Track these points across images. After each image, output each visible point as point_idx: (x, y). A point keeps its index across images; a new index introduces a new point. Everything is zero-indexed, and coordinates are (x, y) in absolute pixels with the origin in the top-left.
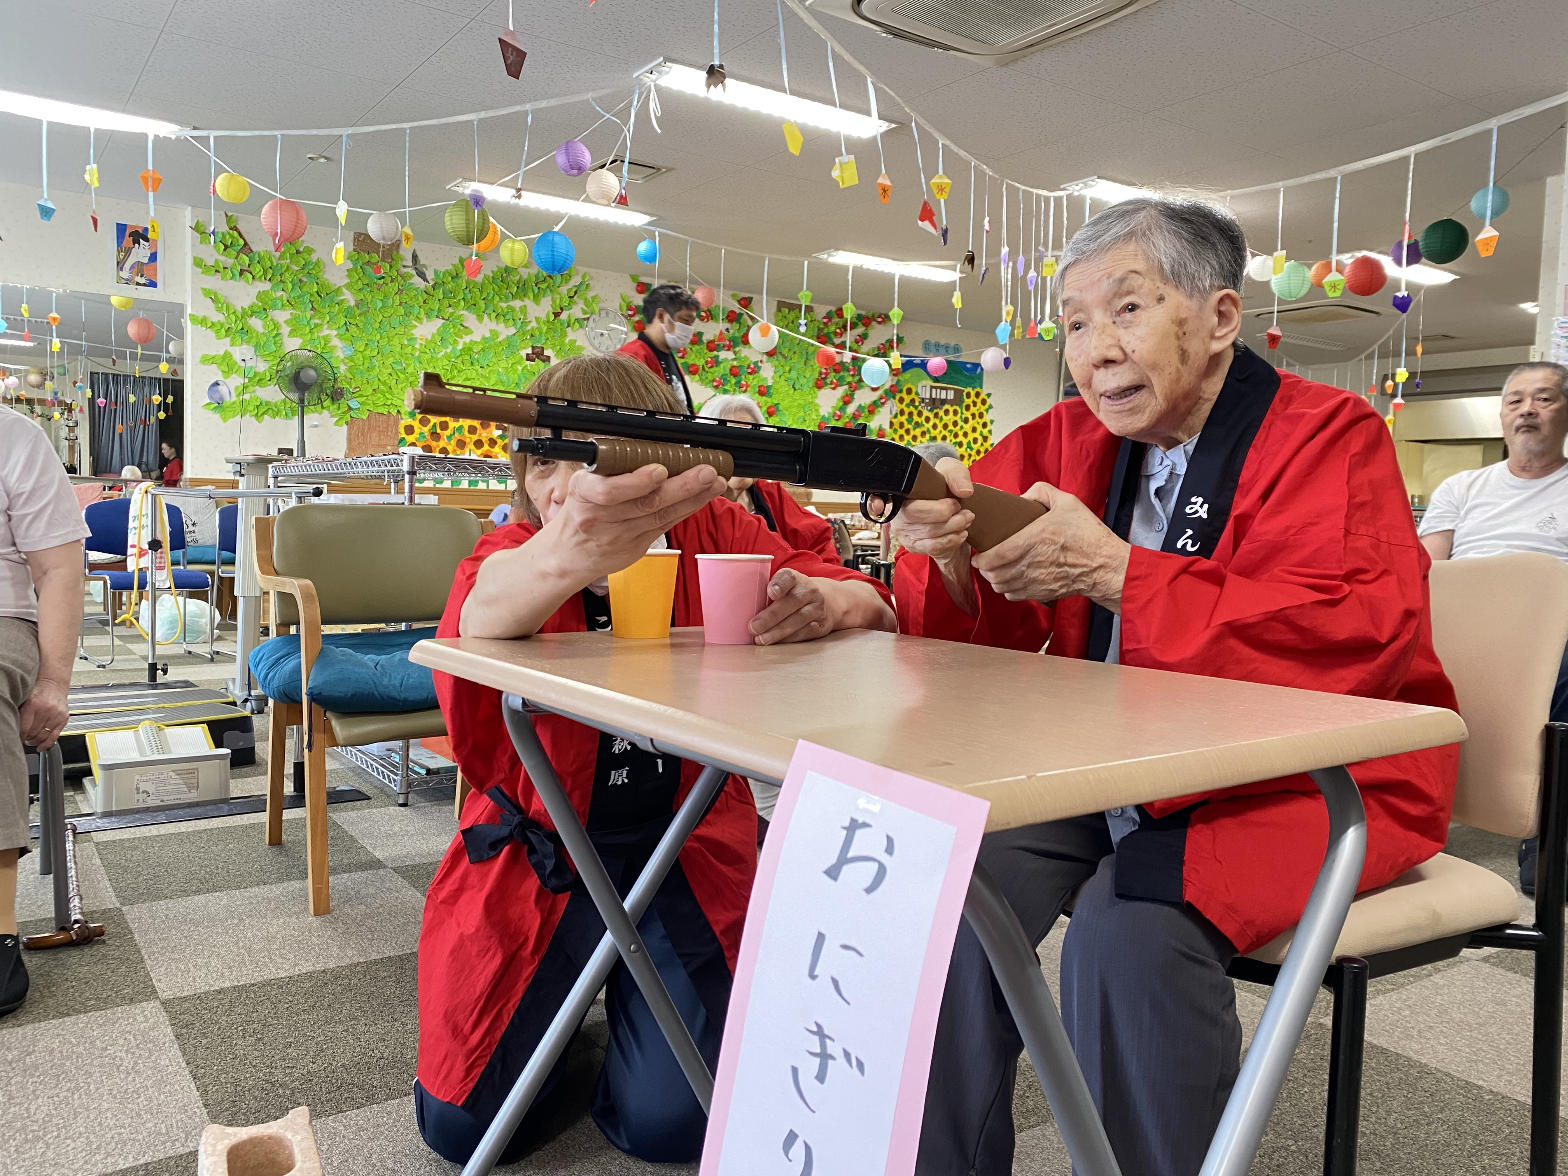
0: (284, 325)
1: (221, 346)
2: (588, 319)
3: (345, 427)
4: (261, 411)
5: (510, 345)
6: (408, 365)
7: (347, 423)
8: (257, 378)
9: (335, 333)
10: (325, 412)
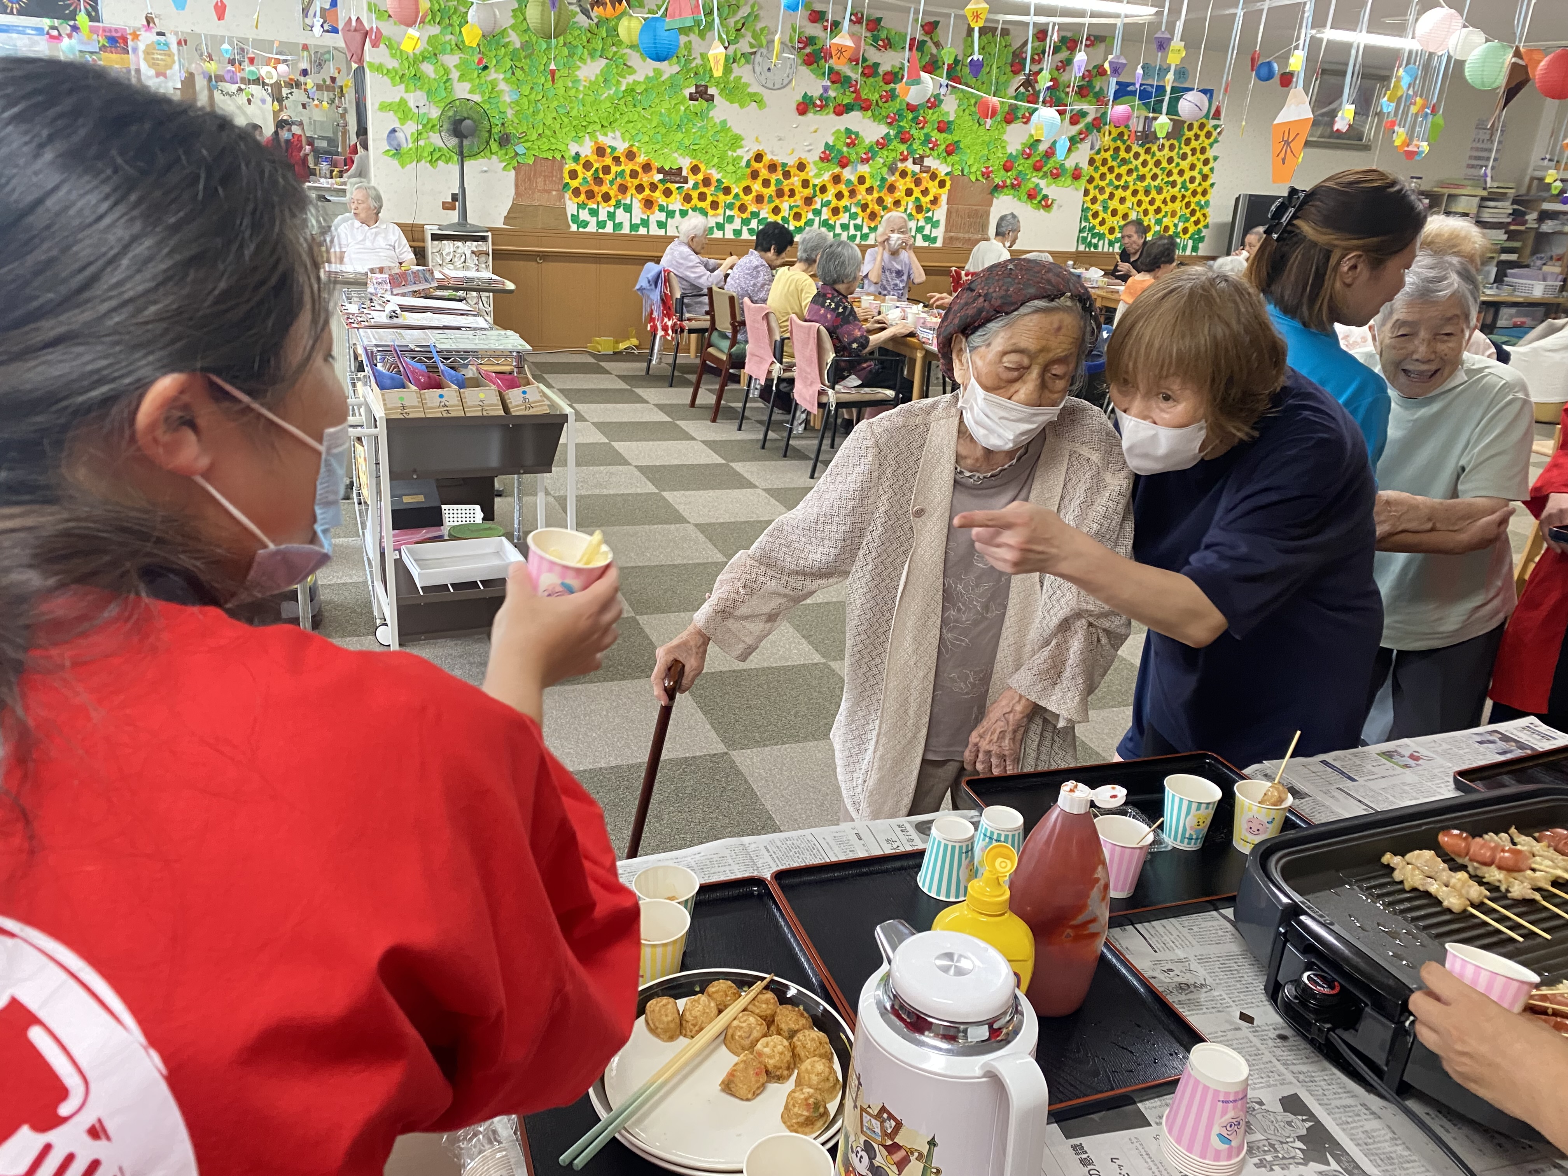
0: (454, 70)
1: (396, 93)
2: (755, 53)
3: (513, 173)
4: (435, 156)
5: (673, 85)
6: (572, 108)
7: (514, 168)
8: (430, 125)
9: (502, 76)
10: (494, 157)
